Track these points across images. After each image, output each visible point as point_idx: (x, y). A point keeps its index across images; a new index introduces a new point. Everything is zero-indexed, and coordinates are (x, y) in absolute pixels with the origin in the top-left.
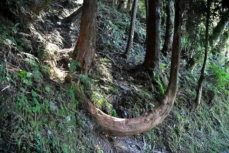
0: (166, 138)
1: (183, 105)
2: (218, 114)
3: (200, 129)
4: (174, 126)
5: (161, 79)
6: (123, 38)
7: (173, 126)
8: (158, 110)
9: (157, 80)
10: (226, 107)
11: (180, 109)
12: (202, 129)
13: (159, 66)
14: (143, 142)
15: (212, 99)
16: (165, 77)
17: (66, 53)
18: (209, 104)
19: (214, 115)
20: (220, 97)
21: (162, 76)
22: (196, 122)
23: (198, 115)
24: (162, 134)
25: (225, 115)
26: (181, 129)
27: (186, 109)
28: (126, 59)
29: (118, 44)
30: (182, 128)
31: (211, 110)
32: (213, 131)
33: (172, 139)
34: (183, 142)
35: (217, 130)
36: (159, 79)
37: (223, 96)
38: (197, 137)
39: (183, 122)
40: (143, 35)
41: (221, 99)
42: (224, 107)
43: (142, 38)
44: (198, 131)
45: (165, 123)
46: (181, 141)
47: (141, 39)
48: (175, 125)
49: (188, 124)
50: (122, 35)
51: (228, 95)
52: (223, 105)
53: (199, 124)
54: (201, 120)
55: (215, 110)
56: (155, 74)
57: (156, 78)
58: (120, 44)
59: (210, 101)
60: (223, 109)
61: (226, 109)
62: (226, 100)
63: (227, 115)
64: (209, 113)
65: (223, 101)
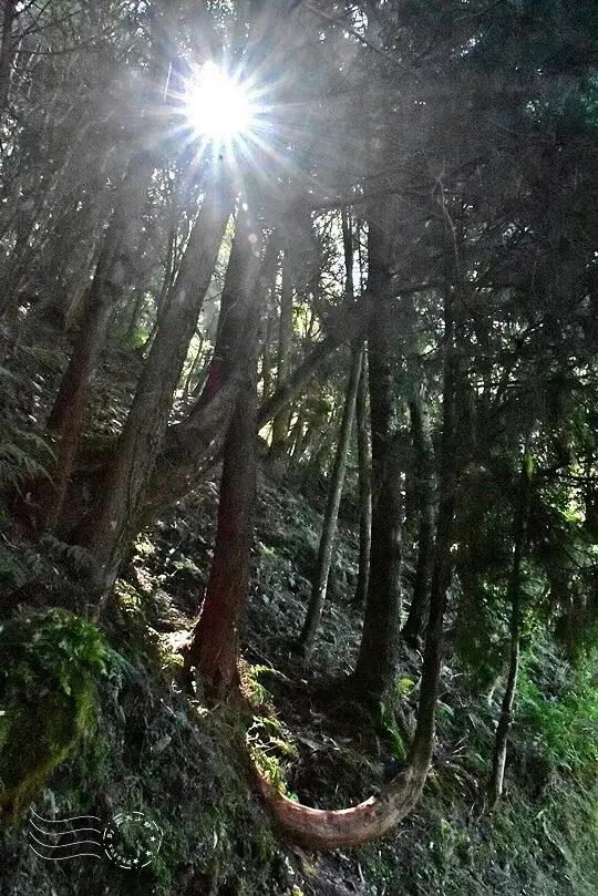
0: (411, 874)
1: (457, 798)
2: (562, 828)
3: (502, 866)
4: (431, 846)
5: (399, 720)
6: (289, 583)
7: (429, 845)
8: (393, 796)
9: (390, 724)
10: (589, 810)
11: (449, 805)
12: (508, 867)
13: (394, 686)
14: (359, 876)
15: (543, 784)
16: (412, 715)
17: (174, 651)
18: (535, 797)
19: (547, 832)
20: (571, 781)
21: (402, 712)
22: (491, 845)
23: (500, 828)
24: (401, 864)
25: (586, 837)
26: (449, 853)
27: (465, 806)
28: (303, 656)
29: (277, 608)
30: (451, 852)
31: (539, 816)
32: (540, 876)
33: (424, 875)
34: (453, 888)
35: (556, 876)
36: (394, 723)
37: (580, 776)
38: (494, 885)
39: (454, 838)
40: (348, 574)
41: (572, 785)
42: (582, 811)
43: (345, 584)
44: (497, 869)
45: (410, 836)
46: (449, 886)
47: (341, 587)
48: (432, 844)
49: (468, 846)
50: (288, 576)
51: (595, 775)
52: (577, 803)
53: (499, 850)
54: (506, 842)
55: (553, 818)
56: (383, 710)
57: (388, 719)
58: (282, 607)
59: (538, 792)
60: (578, 817)
61: (587, 817)
62: (589, 788)
63: (592, 836)
64: (533, 823)
65: (580, 793)
